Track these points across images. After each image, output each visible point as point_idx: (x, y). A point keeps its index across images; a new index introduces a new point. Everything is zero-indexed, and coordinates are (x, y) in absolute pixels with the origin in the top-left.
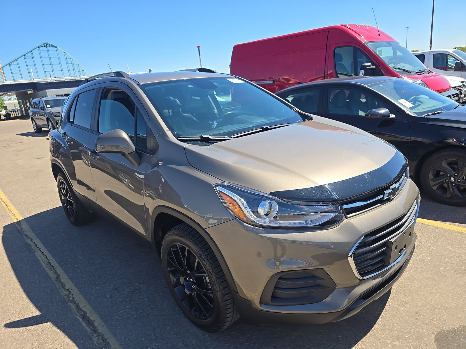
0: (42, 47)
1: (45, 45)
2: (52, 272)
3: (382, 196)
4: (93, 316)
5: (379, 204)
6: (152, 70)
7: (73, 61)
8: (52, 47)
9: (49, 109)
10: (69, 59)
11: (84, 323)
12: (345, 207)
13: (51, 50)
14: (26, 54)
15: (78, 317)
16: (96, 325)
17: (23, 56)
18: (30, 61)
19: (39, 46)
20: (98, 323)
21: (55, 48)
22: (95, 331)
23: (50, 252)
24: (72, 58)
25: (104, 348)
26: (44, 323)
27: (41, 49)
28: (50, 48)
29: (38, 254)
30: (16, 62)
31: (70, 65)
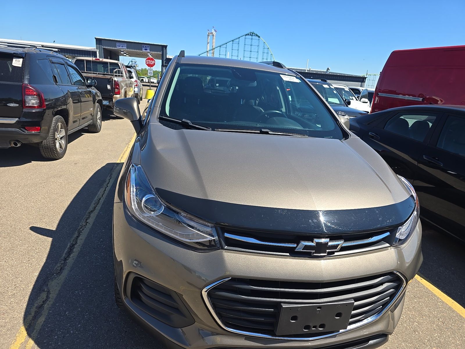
0: (249, 35)
1: (251, 34)
2: (94, 206)
3: (295, 245)
4: (77, 249)
5: (288, 254)
6: (330, 69)
7: (269, 51)
8: (256, 36)
9: (217, 87)
10: (266, 48)
11: (66, 250)
12: (227, 235)
13: (254, 39)
14: (235, 40)
15: (69, 244)
16: (72, 255)
17: (231, 41)
18: (235, 46)
19: (247, 34)
20: (74, 255)
21: (258, 38)
22: (65, 259)
23: (109, 192)
24: (269, 48)
25: (55, 274)
26: (49, 237)
27: (247, 36)
28: (254, 37)
29: (102, 190)
30: (225, 46)
31: (265, 54)
